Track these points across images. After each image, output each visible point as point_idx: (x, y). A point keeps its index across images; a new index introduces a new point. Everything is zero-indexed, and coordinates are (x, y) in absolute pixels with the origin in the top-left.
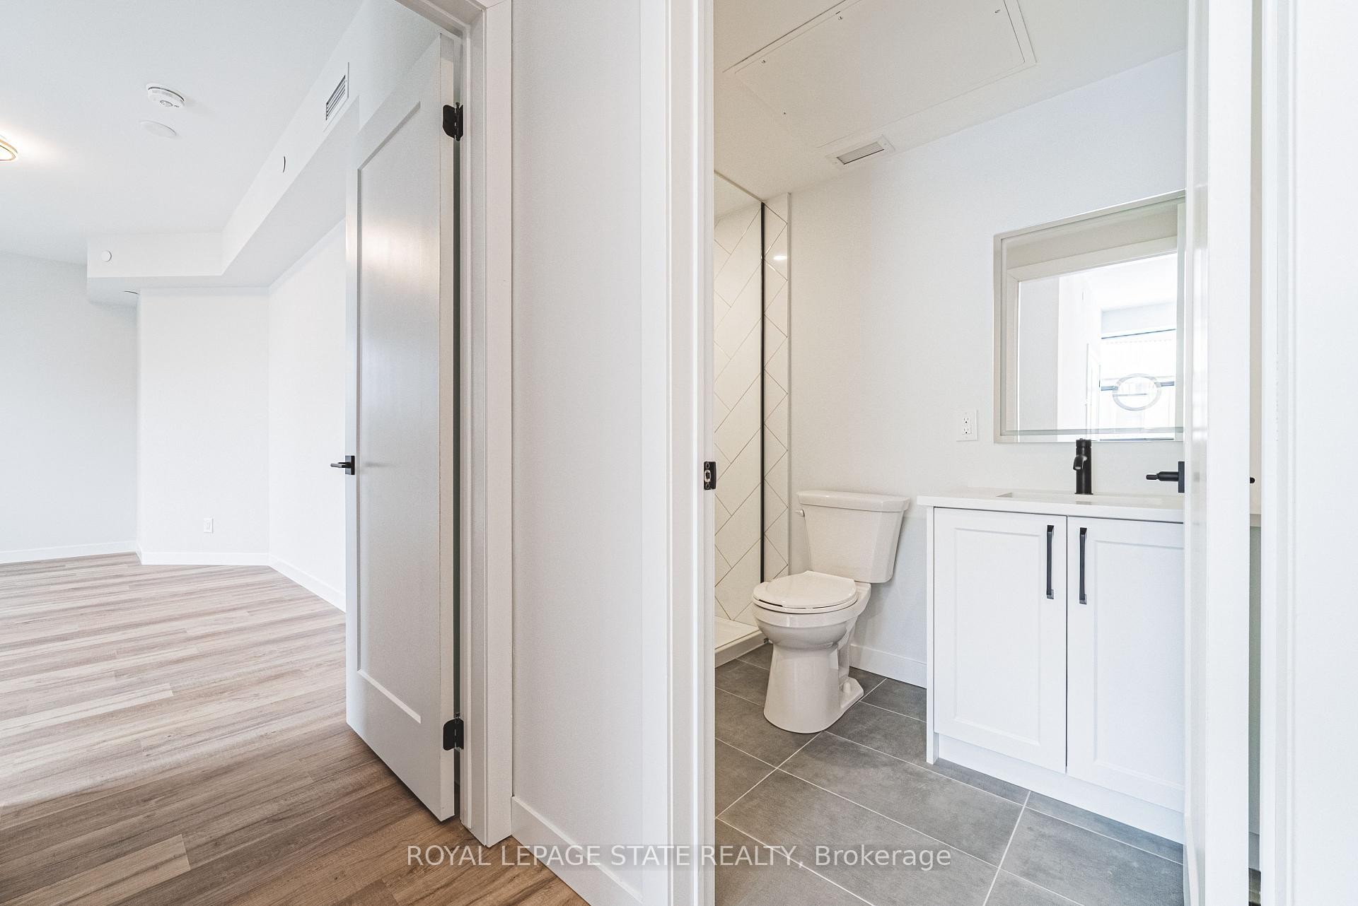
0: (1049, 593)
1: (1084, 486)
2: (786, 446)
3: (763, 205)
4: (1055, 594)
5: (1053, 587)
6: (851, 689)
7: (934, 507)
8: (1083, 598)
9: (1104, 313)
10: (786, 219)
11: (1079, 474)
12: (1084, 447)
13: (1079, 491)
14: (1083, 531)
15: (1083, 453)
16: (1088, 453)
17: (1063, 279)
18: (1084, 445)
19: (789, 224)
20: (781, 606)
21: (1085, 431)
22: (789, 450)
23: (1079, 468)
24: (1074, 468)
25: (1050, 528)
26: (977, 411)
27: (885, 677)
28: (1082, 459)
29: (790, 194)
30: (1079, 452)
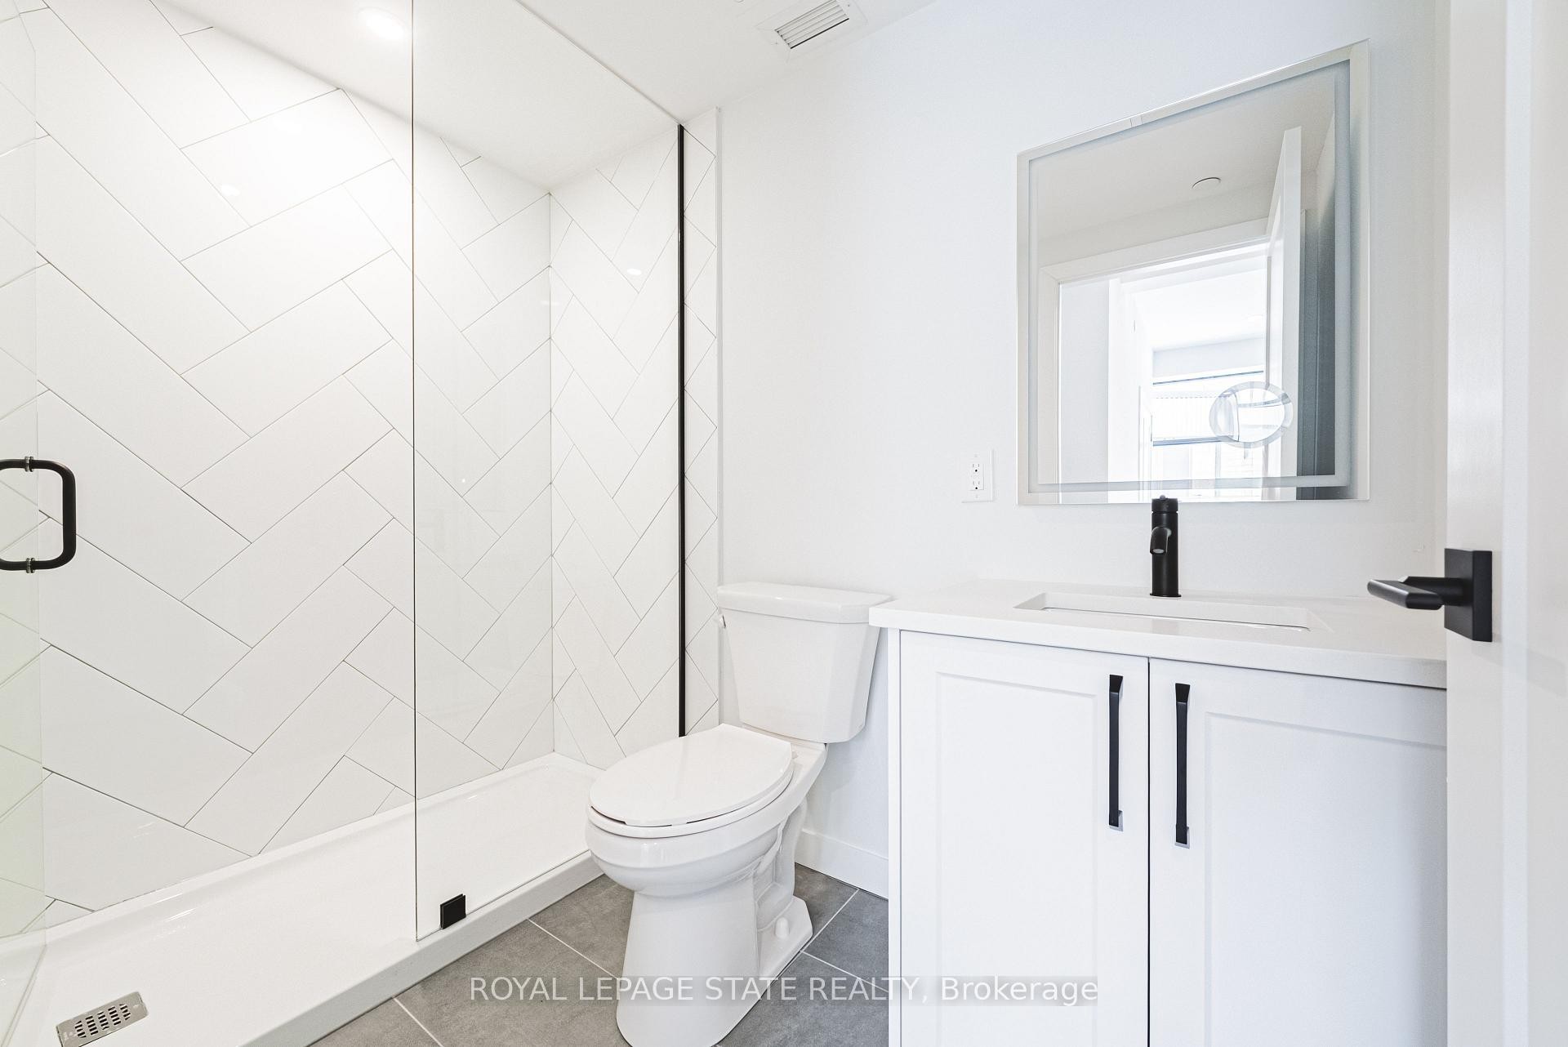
0: (1114, 819)
1: (1165, 581)
2: (716, 510)
3: (681, 129)
4: (1124, 819)
5: (1122, 806)
6: (790, 929)
7: (901, 630)
8: (1182, 836)
9: (1155, 352)
10: (714, 150)
11: (1157, 561)
12: (1165, 514)
13: (1157, 591)
14: (1182, 692)
15: (1165, 523)
16: (1173, 523)
17: (1113, 282)
18: (1165, 508)
19: (718, 157)
20: (624, 823)
21: (1167, 484)
22: (720, 517)
23: (1161, 551)
24: (1151, 552)
25: (1116, 683)
26: (993, 452)
27: (855, 888)
28: (1165, 533)
29: (719, 110)
30: (1156, 521)
